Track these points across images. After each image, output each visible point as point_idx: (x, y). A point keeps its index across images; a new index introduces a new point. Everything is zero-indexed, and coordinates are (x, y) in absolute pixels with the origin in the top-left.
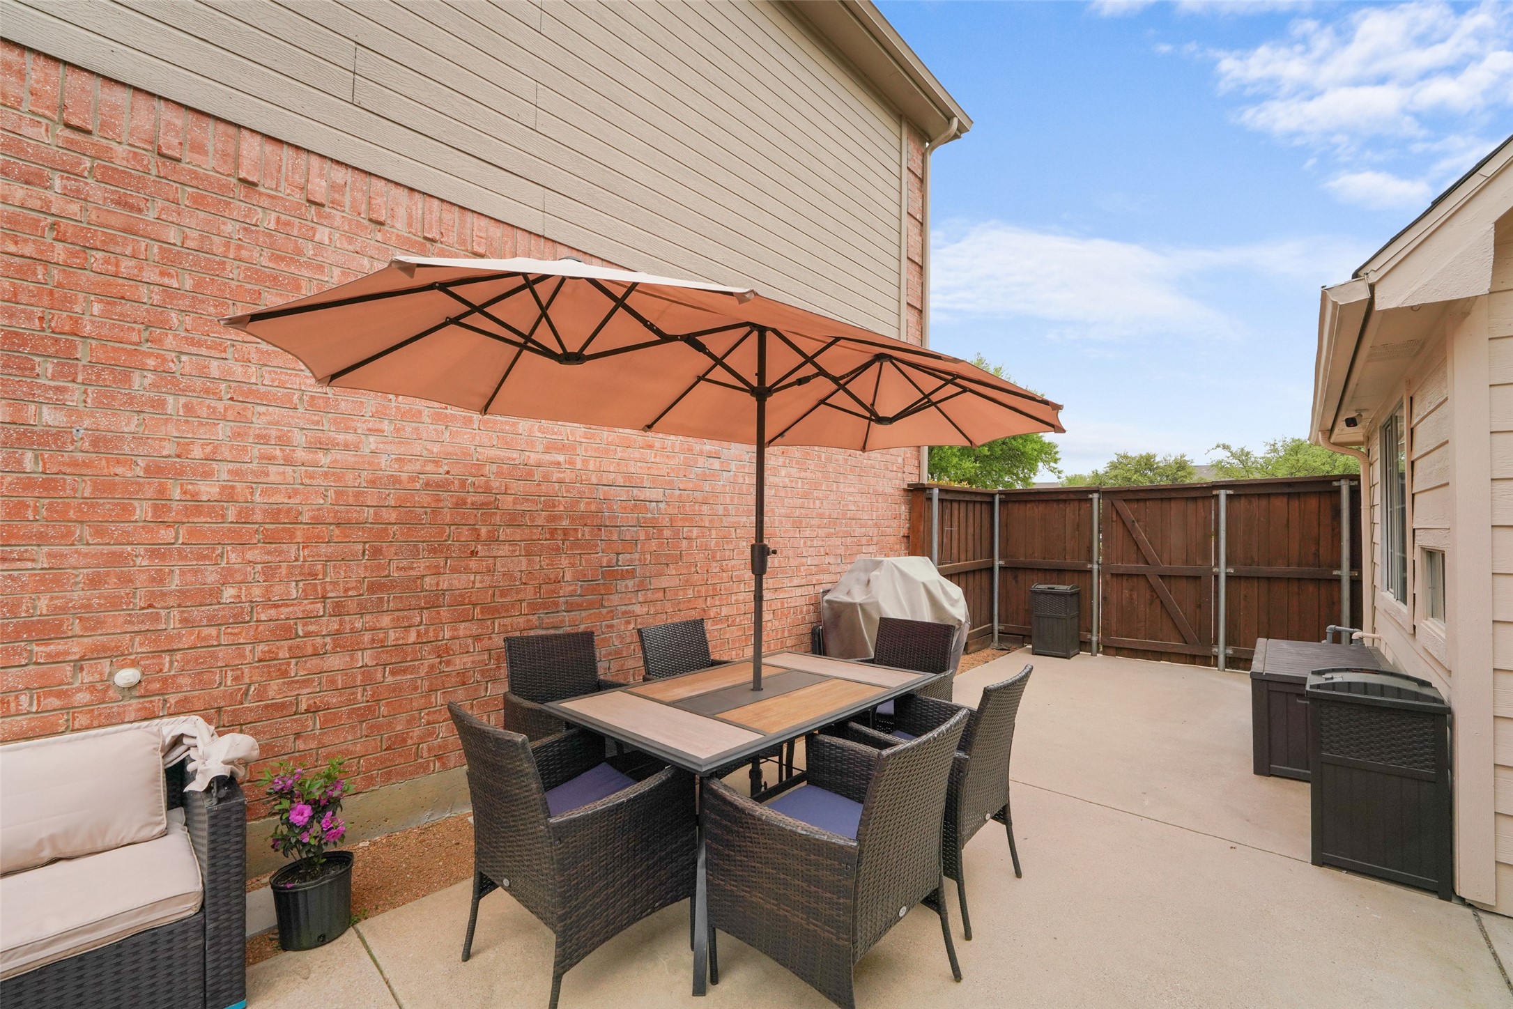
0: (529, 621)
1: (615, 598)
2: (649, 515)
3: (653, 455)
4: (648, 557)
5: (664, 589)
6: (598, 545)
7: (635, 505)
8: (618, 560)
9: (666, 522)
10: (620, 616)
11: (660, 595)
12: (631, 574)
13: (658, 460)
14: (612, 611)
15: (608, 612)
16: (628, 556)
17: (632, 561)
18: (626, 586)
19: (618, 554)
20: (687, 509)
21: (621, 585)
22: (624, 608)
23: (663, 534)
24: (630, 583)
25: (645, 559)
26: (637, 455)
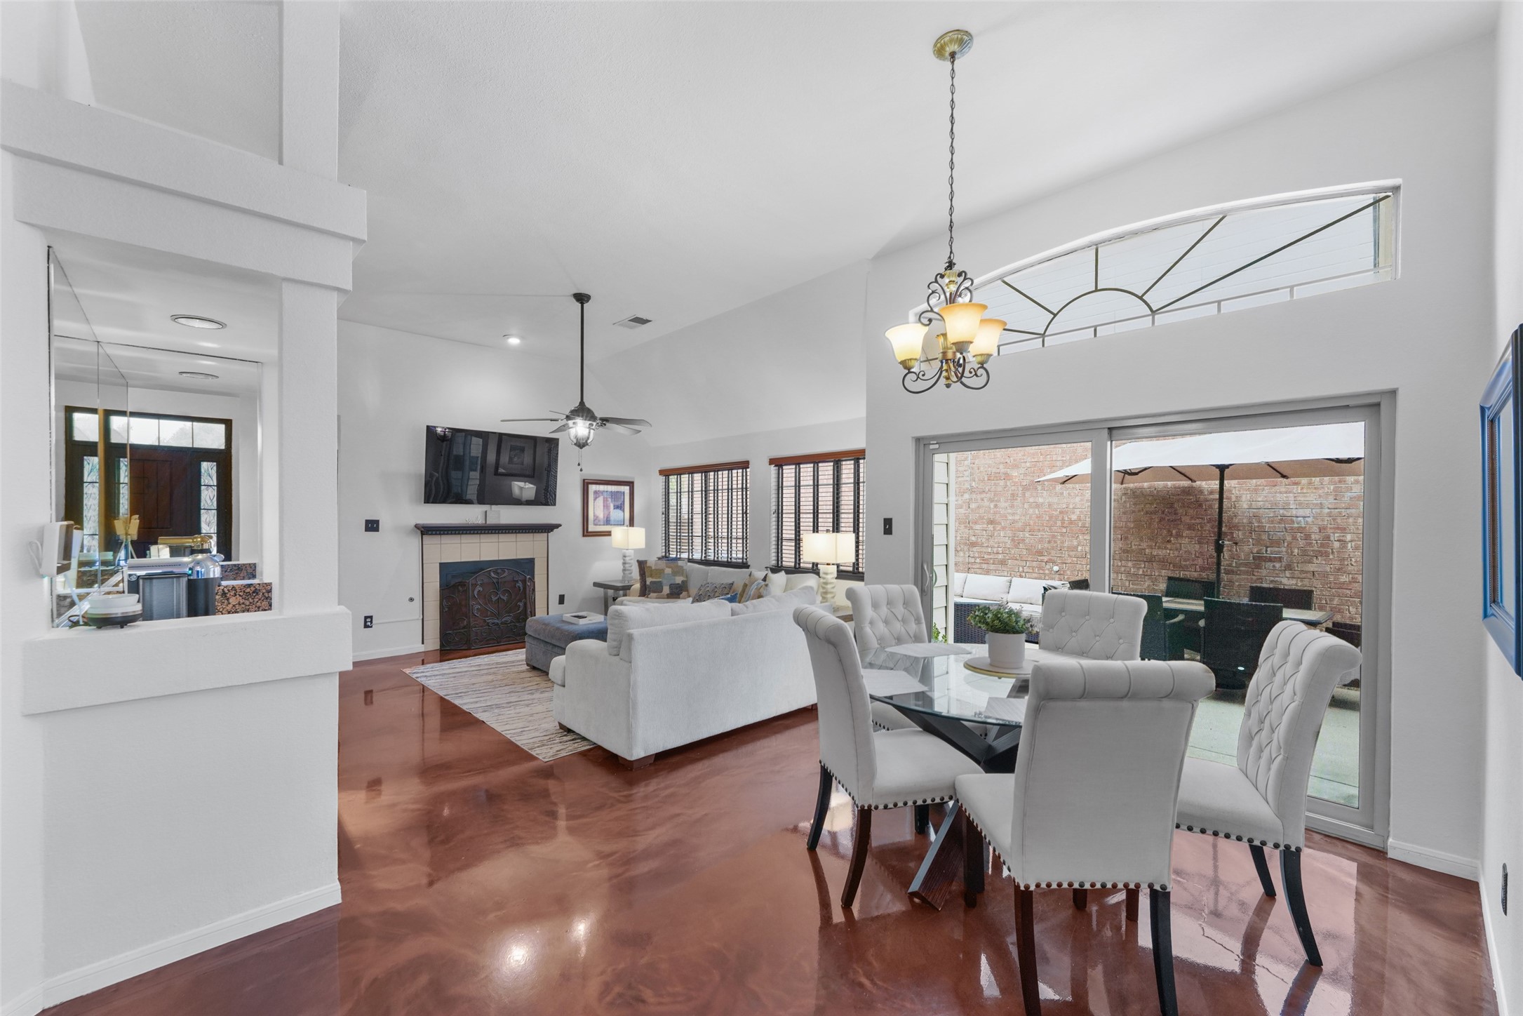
0: (1200, 575)
1: (1264, 572)
2: (1296, 525)
3: (1299, 489)
4: (1296, 551)
5: (1313, 572)
6: (1249, 541)
7: (1281, 520)
8: (1266, 551)
9: (1315, 529)
10: (1268, 582)
11: (1310, 575)
12: (1280, 559)
13: (1305, 491)
14: (1262, 579)
15: (1258, 579)
16: (1276, 549)
17: (1279, 552)
18: (1274, 566)
19: (1267, 547)
20: (1339, 520)
21: (1270, 565)
22: (1272, 579)
23: (1311, 537)
24: (1278, 565)
25: (1292, 552)
26: (1283, 490)
